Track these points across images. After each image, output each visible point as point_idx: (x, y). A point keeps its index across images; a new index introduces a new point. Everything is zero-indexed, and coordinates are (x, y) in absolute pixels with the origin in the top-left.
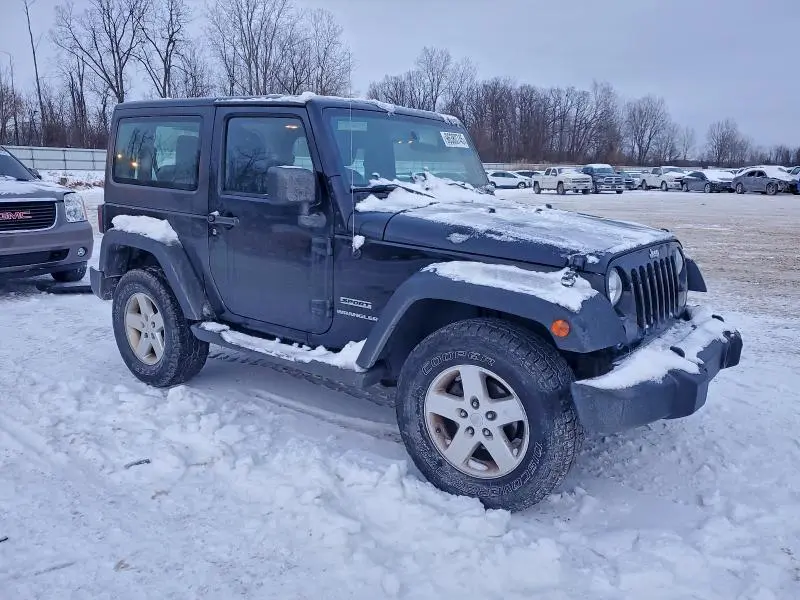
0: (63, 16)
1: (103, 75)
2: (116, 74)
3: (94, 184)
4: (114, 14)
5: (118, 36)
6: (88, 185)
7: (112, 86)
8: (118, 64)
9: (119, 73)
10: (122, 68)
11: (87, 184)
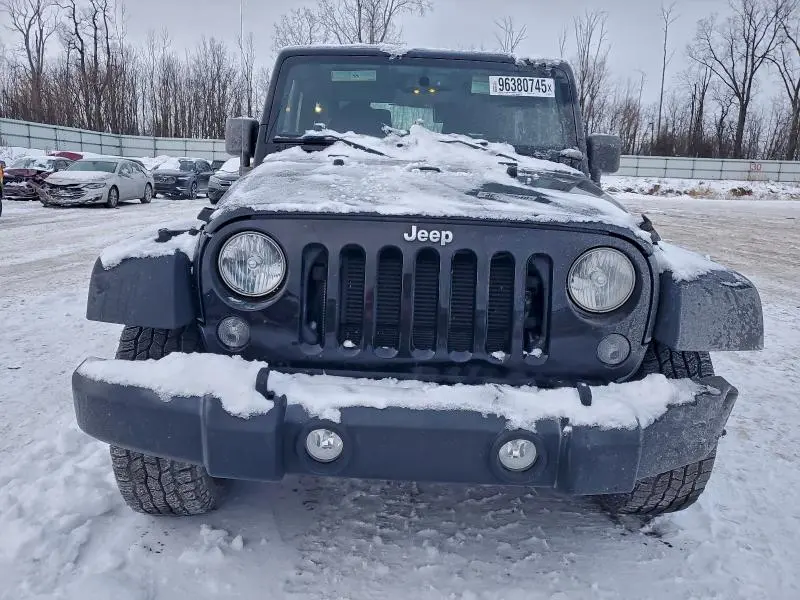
0: (704, 29)
1: (731, 83)
2: (745, 80)
3: (685, 193)
4: (758, 18)
5: (757, 40)
6: (679, 193)
7: (737, 94)
8: (749, 69)
9: (749, 78)
10: (753, 73)
11: (677, 192)
